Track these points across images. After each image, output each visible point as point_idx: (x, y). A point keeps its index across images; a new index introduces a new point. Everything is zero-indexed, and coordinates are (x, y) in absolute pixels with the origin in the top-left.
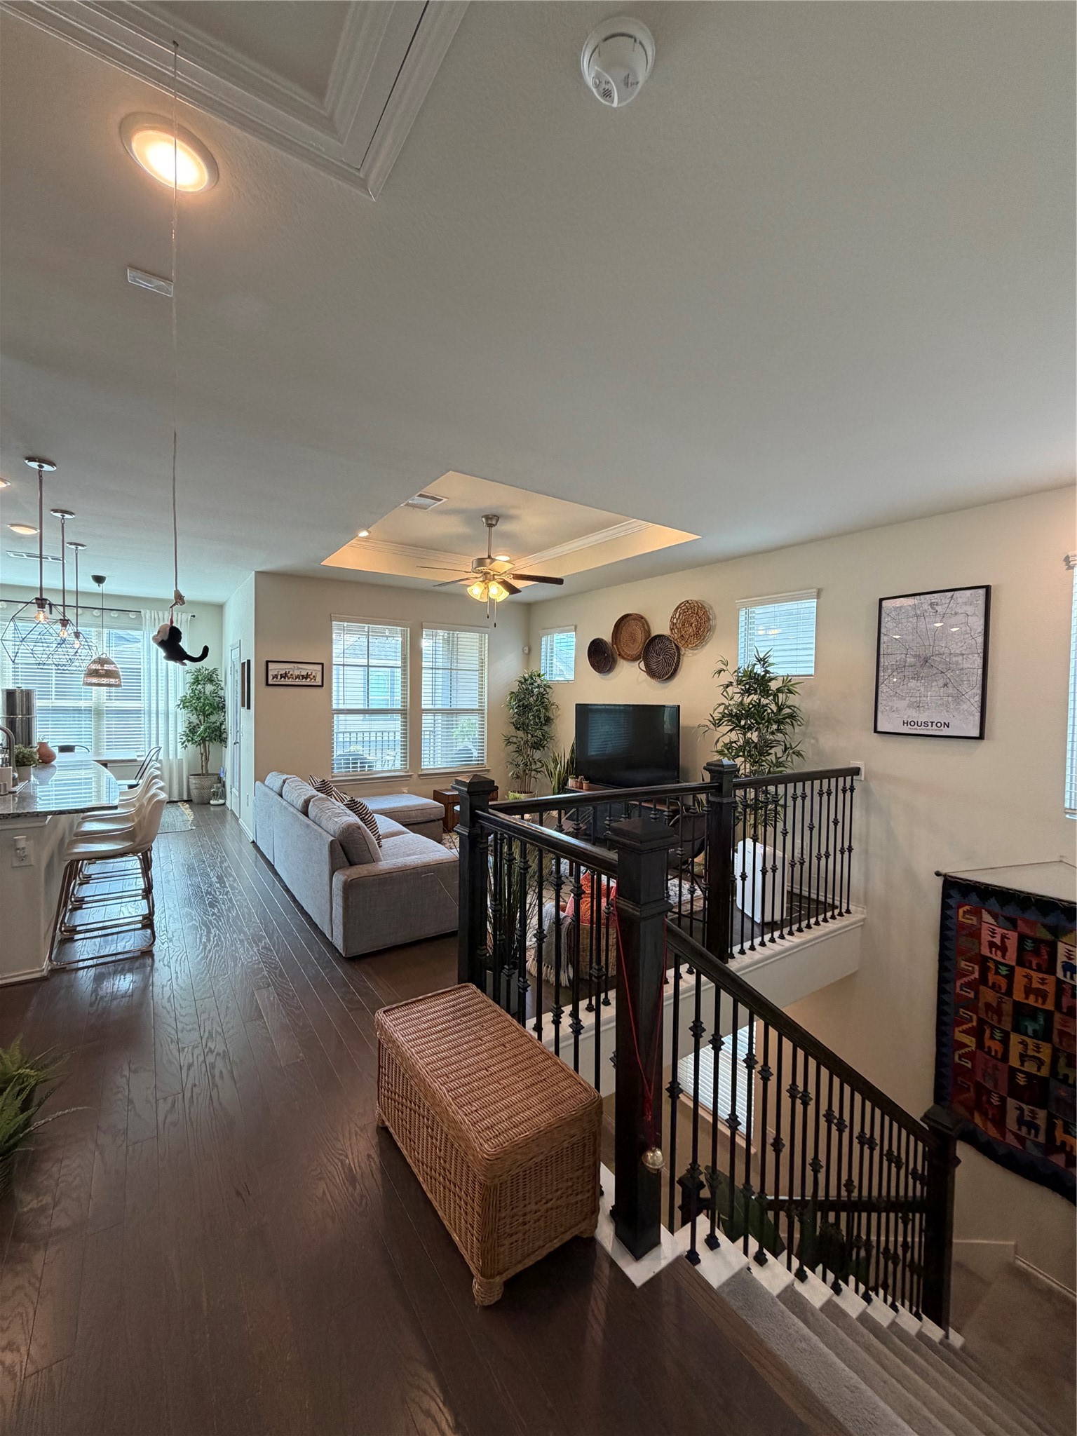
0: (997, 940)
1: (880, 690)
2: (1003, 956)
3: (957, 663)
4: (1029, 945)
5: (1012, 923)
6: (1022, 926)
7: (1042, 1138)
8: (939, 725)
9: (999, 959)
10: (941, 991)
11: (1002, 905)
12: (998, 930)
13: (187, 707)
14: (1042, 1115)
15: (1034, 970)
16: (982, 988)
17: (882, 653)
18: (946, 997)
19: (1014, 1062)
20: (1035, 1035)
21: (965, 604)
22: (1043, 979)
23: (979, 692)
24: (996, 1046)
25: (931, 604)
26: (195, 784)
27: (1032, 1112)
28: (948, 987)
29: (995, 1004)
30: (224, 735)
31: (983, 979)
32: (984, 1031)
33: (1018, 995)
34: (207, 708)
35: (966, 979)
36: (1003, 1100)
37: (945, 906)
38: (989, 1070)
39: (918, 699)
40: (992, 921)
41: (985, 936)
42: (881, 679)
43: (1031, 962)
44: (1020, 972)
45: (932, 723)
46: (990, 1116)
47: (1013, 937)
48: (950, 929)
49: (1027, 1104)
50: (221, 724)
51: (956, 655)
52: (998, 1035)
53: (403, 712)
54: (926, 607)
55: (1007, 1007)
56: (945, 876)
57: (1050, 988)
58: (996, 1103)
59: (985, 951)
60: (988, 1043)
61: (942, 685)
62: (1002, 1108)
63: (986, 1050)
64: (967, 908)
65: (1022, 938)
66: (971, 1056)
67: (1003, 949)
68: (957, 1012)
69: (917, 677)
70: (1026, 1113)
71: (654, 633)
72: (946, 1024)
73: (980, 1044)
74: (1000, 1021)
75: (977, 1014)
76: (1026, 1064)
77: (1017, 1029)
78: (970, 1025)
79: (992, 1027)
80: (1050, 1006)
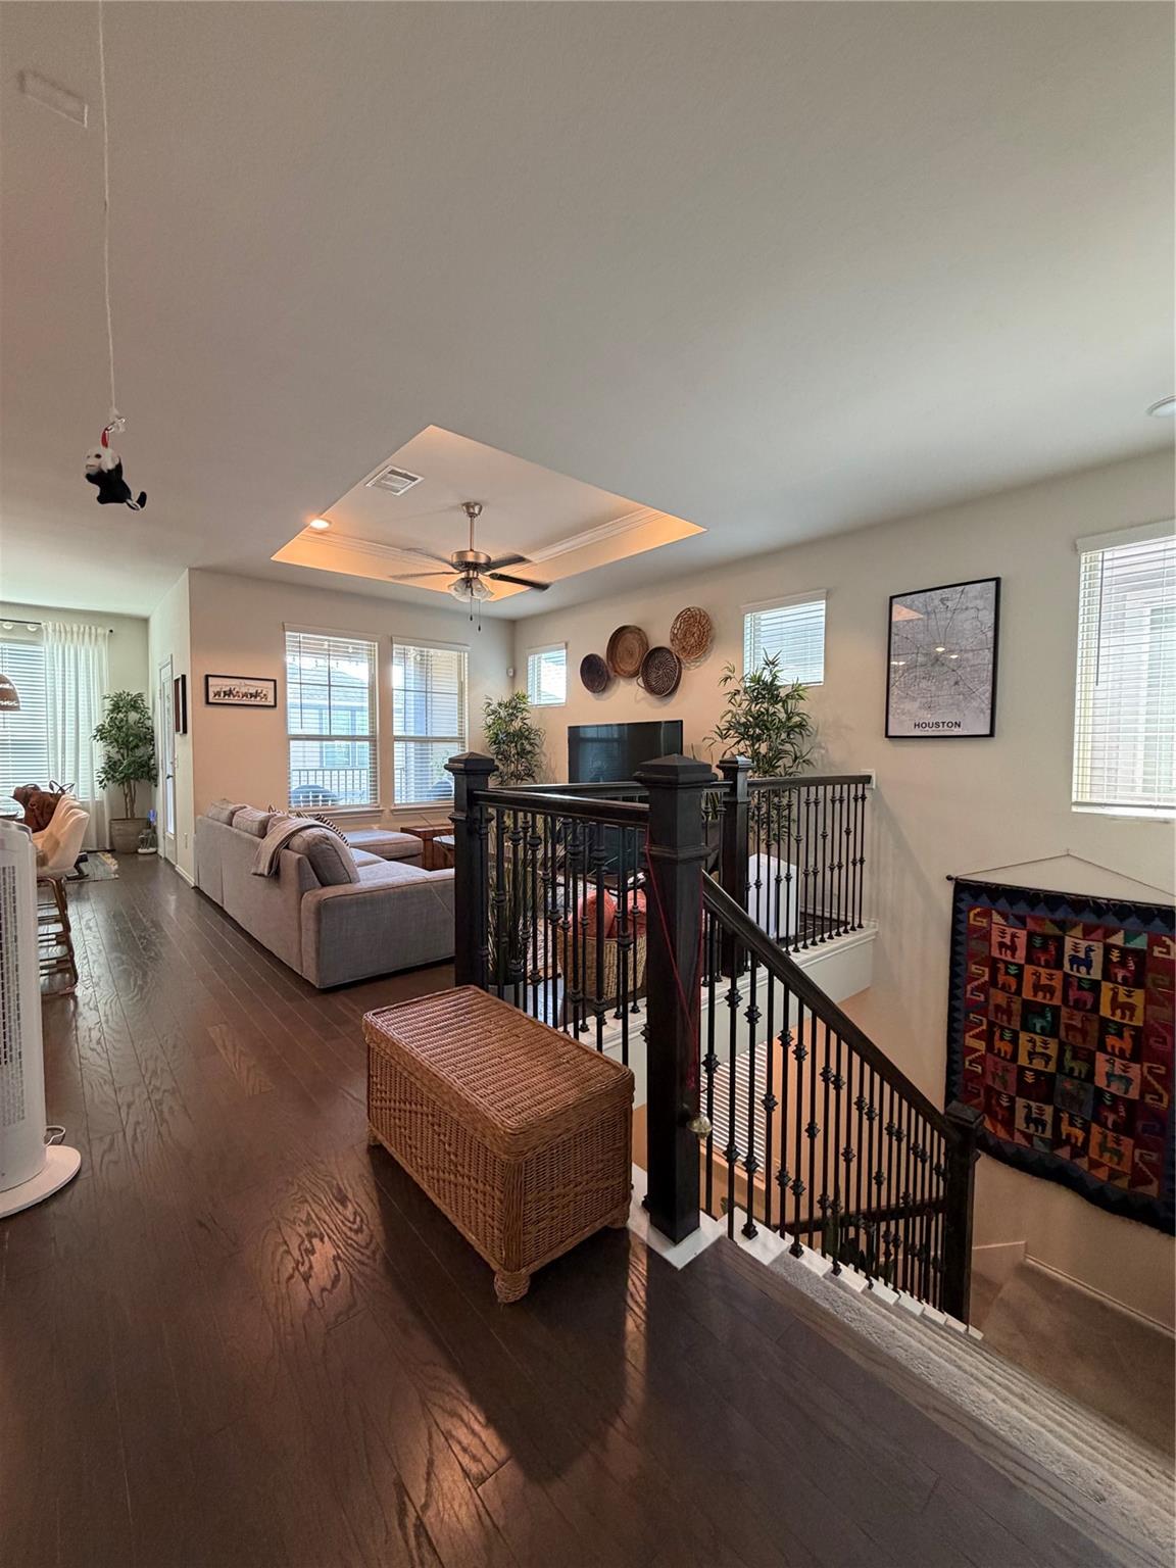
0: (1007, 941)
1: (891, 693)
2: (1013, 956)
3: (967, 660)
4: (1038, 942)
5: (1021, 921)
6: (1030, 924)
7: (1048, 1134)
8: (950, 725)
9: (1009, 959)
10: (952, 996)
11: (1011, 904)
12: (1009, 931)
13: (105, 738)
14: (1049, 1110)
15: (1043, 967)
16: (992, 991)
17: (892, 653)
18: (957, 1003)
19: (1023, 1060)
20: (1043, 1032)
21: (976, 598)
22: (1051, 975)
23: (990, 688)
24: (1004, 1047)
25: (942, 600)
26: (119, 830)
27: (1039, 1108)
28: (959, 992)
29: (1004, 1005)
30: (154, 772)
31: (993, 981)
32: (994, 1033)
33: (1027, 994)
34: (131, 739)
35: (976, 983)
36: (1012, 1100)
37: (956, 911)
38: (998, 1071)
39: (929, 699)
40: (1002, 922)
41: (995, 938)
42: (892, 682)
43: (1039, 959)
44: (1029, 969)
45: (943, 723)
46: (1000, 1117)
47: (1022, 934)
48: (961, 933)
49: (1035, 1101)
50: (150, 759)
51: (966, 651)
52: (1008, 1035)
53: (372, 739)
54: (937, 602)
55: (1016, 1007)
56: (956, 879)
57: (1057, 983)
58: (1005, 1104)
59: (995, 953)
60: (998, 1044)
61: (952, 683)
62: (1011, 1109)
63: (996, 1051)
64: (978, 910)
65: (1031, 936)
66: (981, 1060)
67: (1013, 948)
68: (967, 1016)
69: (928, 677)
70: (1034, 1110)
71: (652, 646)
72: (957, 1031)
73: (990, 1048)
74: (1009, 1021)
75: (986, 1017)
76: (1034, 1061)
77: (1027, 1027)
78: (980, 1029)
79: (1002, 1028)
80: (1056, 1001)
